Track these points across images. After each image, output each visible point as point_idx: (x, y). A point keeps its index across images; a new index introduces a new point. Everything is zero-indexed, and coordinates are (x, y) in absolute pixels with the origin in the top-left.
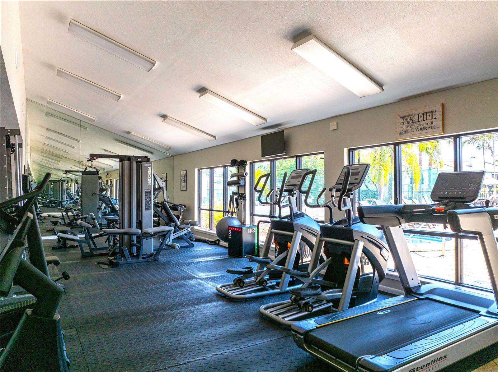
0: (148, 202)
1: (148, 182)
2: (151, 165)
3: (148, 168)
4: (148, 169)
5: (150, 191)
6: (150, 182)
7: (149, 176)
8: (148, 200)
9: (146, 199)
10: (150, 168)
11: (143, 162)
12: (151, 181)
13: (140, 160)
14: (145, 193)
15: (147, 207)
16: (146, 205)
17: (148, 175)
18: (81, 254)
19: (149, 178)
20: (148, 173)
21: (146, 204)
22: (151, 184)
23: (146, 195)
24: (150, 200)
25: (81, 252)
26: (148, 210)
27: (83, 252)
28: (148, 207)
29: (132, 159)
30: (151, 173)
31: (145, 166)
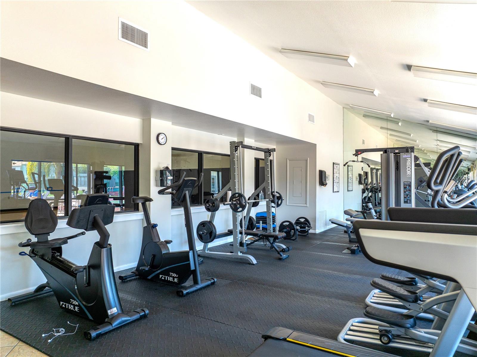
0: (407, 195)
1: (407, 174)
2: (410, 155)
3: (407, 158)
4: (408, 160)
5: (409, 183)
6: (409, 174)
7: (409, 167)
8: (407, 192)
9: (405, 192)
10: (410, 158)
11: (401, 153)
12: (410, 172)
13: (398, 151)
14: (404, 185)
15: (406, 200)
16: (405, 198)
17: (407, 167)
18: (348, 238)
19: (408, 169)
20: (407, 164)
21: (405, 196)
22: (410, 176)
23: (405, 188)
24: (409, 193)
25: (348, 237)
26: (408, 203)
27: (350, 237)
28: (408, 200)
29: (388, 151)
30: (410, 164)
31: (403, 157)
